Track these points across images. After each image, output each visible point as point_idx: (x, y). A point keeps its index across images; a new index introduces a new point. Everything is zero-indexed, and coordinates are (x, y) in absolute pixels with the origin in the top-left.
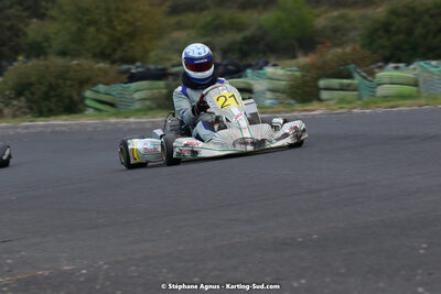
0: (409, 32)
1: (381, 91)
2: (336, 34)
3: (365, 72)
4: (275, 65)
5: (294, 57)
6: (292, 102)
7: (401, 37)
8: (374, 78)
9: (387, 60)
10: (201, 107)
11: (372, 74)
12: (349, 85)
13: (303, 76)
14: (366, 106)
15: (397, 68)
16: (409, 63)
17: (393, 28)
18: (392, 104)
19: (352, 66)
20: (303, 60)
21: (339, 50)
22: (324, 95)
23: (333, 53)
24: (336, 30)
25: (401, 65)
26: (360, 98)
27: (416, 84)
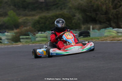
0: (45, 23)
1: (37, 39)
2: (25, 24)
3: (33, 34)
4: (8, 32)
5: (13, 30)
6: (13, 42)
8: (35, 36)
9: (39, 31)
12: (28, 38)
13: (16, 35)
14: (33, 43)
15: (41, 33)
16: (45, 32)
17: (40, 22)
18: (40, 43)
19: (29, 33)
20: (15, 31)
21: (25, 28)
22: (22, 40)
23: (24, 29)
24: (24, 23)
25: (43, 32)
26: (31, 41)
27: (47, 37)
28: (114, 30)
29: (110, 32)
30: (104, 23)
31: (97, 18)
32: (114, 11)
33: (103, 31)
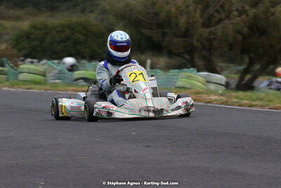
0: (42, 41)
1: (22, 77)
3: (13, 63)
7: (37, 43)
8: (18, 68)
9: (26, 56)
10: (117, 79)
11: (17, 66)
12: (2, 71)
14: (12, 86)
15: (32, 63)
16: (40, 60)
17: (32, 37)
18: (28, 86)
19: (5, 59)
25: (35, 60)
26: (8, 80)
27: (44, 75)
28: (199, 75)
29: (189, 78)
30: (179, 55)
31: (164, 44)
32: (205, 32)
33: (174, 75)
